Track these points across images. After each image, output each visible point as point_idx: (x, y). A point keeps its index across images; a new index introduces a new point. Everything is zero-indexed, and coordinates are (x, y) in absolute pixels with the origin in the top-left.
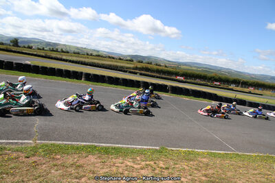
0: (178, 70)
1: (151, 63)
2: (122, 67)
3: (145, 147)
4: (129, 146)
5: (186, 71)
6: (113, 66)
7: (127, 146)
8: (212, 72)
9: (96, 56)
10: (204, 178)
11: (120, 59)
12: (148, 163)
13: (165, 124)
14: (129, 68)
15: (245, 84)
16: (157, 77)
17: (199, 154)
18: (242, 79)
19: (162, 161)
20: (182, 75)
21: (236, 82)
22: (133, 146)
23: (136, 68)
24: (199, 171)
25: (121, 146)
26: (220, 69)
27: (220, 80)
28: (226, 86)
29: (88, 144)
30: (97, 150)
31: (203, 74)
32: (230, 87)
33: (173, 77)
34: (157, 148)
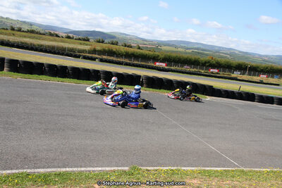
0: (157, 53)
1: (117, 44)
2: (72, 50)
3: (108, 169)
4: (83, 169)
5: (168, 54)
6: (58, 48)
7: (79, 169)
8: (207, 55)
9: (28, 31)
11: (69, 37)
13: (138, 133)
14: (83, 51)
15: (255, 70)
16: (127, 64)
17: (186, 173)
18: (250, 63)
20: (163, 60)
21: (242, 68)
22: (88, 169)
23: (94, 51)
25: (71, 169)
26: (219, 50)
27: (218, 65)
28: (226, 74)
29: (14, 171)
30: (30, 180)
31: (193, 57)
32: (233, 75)
33: (151, 64)
34: (126, 168)
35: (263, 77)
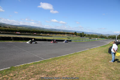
5: (20, 29)
8: (33, 29)
10: (32, 74)
12: (4, 77)
18: (44, 31)
19: (12, 73)
24: (30, 71)
27: (36, 32)
28: (39, 34)
31: (28, 30)
32: (41, 35)
33: (14, 33)
34: (9, 68)
35: (48, 34)
